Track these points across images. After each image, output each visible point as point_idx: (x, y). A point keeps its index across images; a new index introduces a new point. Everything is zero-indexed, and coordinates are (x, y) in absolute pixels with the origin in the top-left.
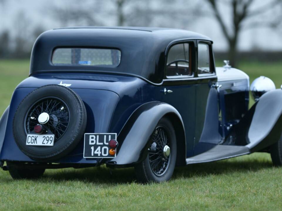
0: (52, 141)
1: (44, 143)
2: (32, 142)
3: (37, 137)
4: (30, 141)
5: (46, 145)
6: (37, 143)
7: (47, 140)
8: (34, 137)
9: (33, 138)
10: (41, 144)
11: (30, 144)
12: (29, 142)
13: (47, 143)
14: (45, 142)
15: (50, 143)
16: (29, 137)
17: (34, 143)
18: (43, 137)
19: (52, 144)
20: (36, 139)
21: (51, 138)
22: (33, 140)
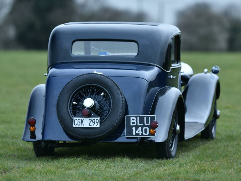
0: (98, 123)
1: (90, 124)
2: (79, 124)
3: (83, 119)
4: (77, 124)
5: (92, 126)
6: (83, 125)
7: (94, 122)
8: (81, 120)
9: (79, 120)
10: (88, 126)
11: (77, 126)
12: (75, 124)
13: (93, 125)
14: (92, 124)
15: (97, 125)
16: (76, 120)
17: (81, 125)
18: (89, 120)
19: (98, 126)
20: (82, 122)
21: (97, 121)
22: (80, 122)
